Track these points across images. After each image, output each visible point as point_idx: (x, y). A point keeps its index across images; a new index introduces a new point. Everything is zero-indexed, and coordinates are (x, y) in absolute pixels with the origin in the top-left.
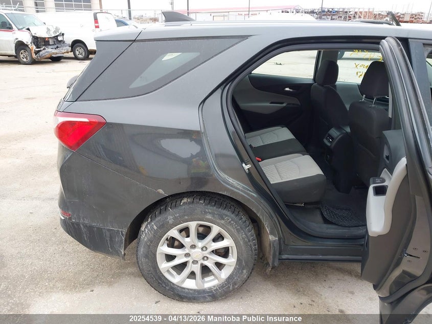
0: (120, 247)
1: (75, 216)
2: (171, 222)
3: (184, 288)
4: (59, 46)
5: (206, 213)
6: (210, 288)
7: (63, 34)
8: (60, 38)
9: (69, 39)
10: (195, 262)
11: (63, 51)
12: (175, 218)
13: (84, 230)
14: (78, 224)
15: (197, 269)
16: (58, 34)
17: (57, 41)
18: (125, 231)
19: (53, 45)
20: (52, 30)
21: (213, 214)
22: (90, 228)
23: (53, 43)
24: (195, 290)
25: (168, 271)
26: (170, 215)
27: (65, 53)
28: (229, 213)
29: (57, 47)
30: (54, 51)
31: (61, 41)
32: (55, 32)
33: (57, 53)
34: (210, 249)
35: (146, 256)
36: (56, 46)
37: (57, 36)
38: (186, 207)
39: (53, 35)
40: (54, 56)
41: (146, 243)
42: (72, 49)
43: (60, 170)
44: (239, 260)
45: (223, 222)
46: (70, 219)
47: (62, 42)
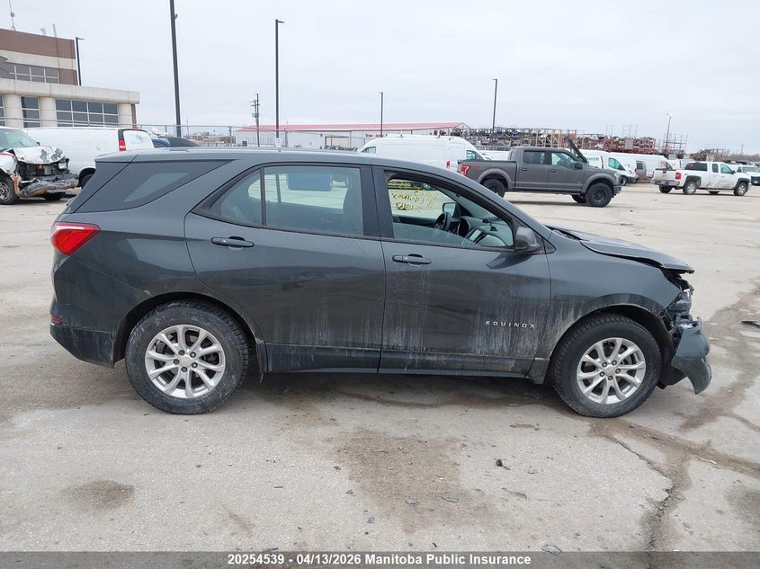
0: (109, 351)
1: (66, 320)
2: (158, 324)
3: (173, 397)
4: (59, 177)
5: (191, 315)
6: (199, 397)
7: (67, 160)
8: (62, 166)
9: (76, 166)
10: (184, 369)
11: (66, 185)
12: (162, 320)
13: (74, 335)
14: (68, 329)
15: (186, 376)
16: (59, 159)
17: (56, 169)
18: (114, 334)
19: (49, 175)
20: (51, 153)
21: (199, 316)
22: (80, 333)
23: (50, 173)
24: (184, 399)
25: (156, 378)
26: (157, 317)
27: (68, 187)
28: (215, 317)
29: (57, 179)
30: (50, 184)
31: (63, 170)
32: (54, 157)
33: (55, 188)
34: (198, 355)
35: (134, 360)
36: (54, 178)
37: (57, 163)
38: (173, 309)
39: (51, 161)
40: (50, 191)
41: (134, 345)
42: (80, 182)
43: (55, 277)
44: (227, 365)
45: (208, 324)
46: (61, 323)
47: (66, 171)
